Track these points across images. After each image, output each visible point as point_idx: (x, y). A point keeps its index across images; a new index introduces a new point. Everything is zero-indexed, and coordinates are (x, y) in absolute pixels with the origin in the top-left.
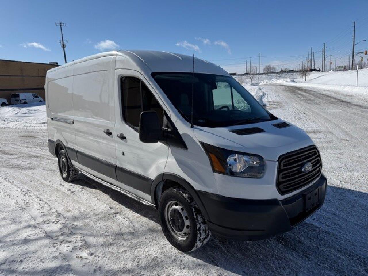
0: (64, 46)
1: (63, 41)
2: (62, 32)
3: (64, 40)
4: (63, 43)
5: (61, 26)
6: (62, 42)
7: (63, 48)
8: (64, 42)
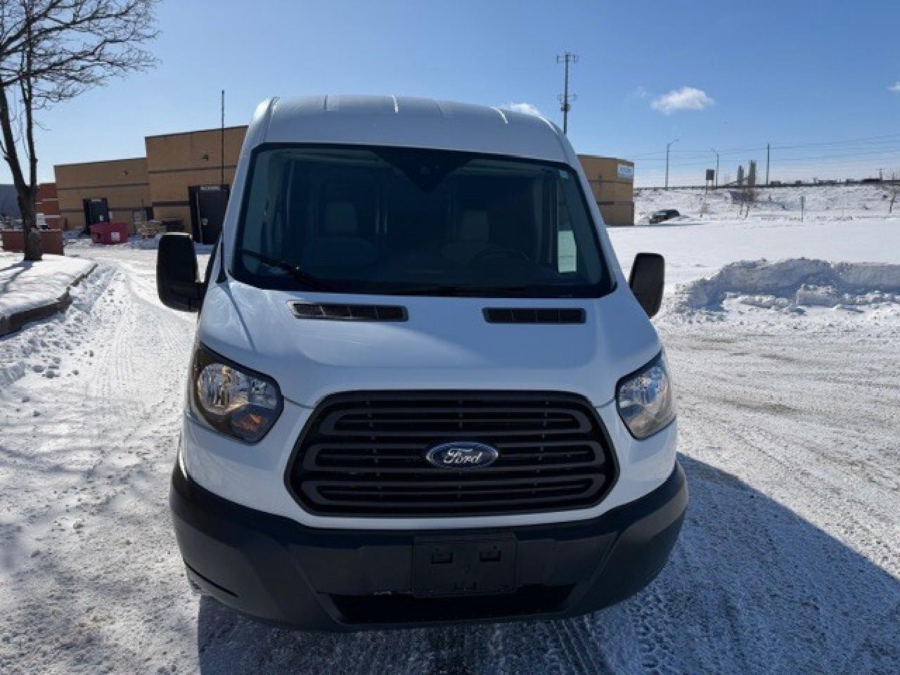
0: (566, 109)
1: (566, 97)
2: (567, 77)
3: (569, 93)
4: (566, 101)
5: (567, 61)
6: (563, 99)
7: (563, 113)
8: (569, 99)
